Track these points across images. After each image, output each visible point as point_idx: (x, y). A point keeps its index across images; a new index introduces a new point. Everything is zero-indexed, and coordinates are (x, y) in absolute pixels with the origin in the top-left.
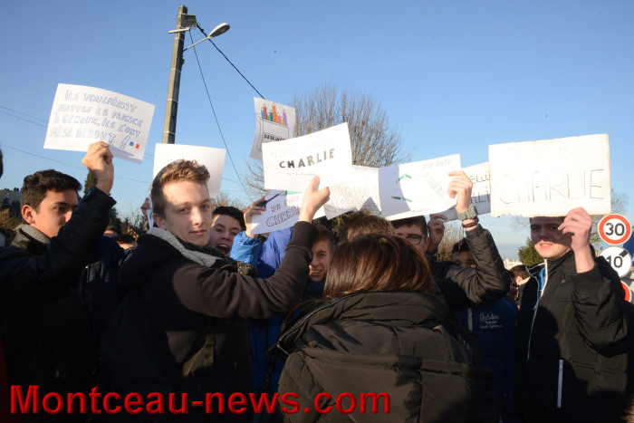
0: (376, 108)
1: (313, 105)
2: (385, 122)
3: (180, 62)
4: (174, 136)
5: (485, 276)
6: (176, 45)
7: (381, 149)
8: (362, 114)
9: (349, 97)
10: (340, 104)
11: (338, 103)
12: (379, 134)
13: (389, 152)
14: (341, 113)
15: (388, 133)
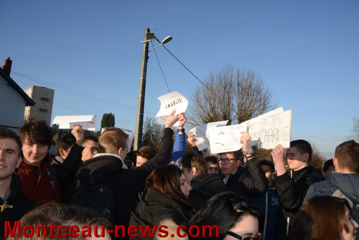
0: (256, 77)
1: (221, 76)
2: (262, 85)
3: (147, 58)
4: (144, 97)
5: (256, 182)
6: (144, 49)
7: (260, 100)
8: (249, 80)
9: (241, 71)
10: (236, 75)
11: (235, 76)
12: (259, 92)
13: (265, 101)
14: (236, 81)
15: (264, 91)
